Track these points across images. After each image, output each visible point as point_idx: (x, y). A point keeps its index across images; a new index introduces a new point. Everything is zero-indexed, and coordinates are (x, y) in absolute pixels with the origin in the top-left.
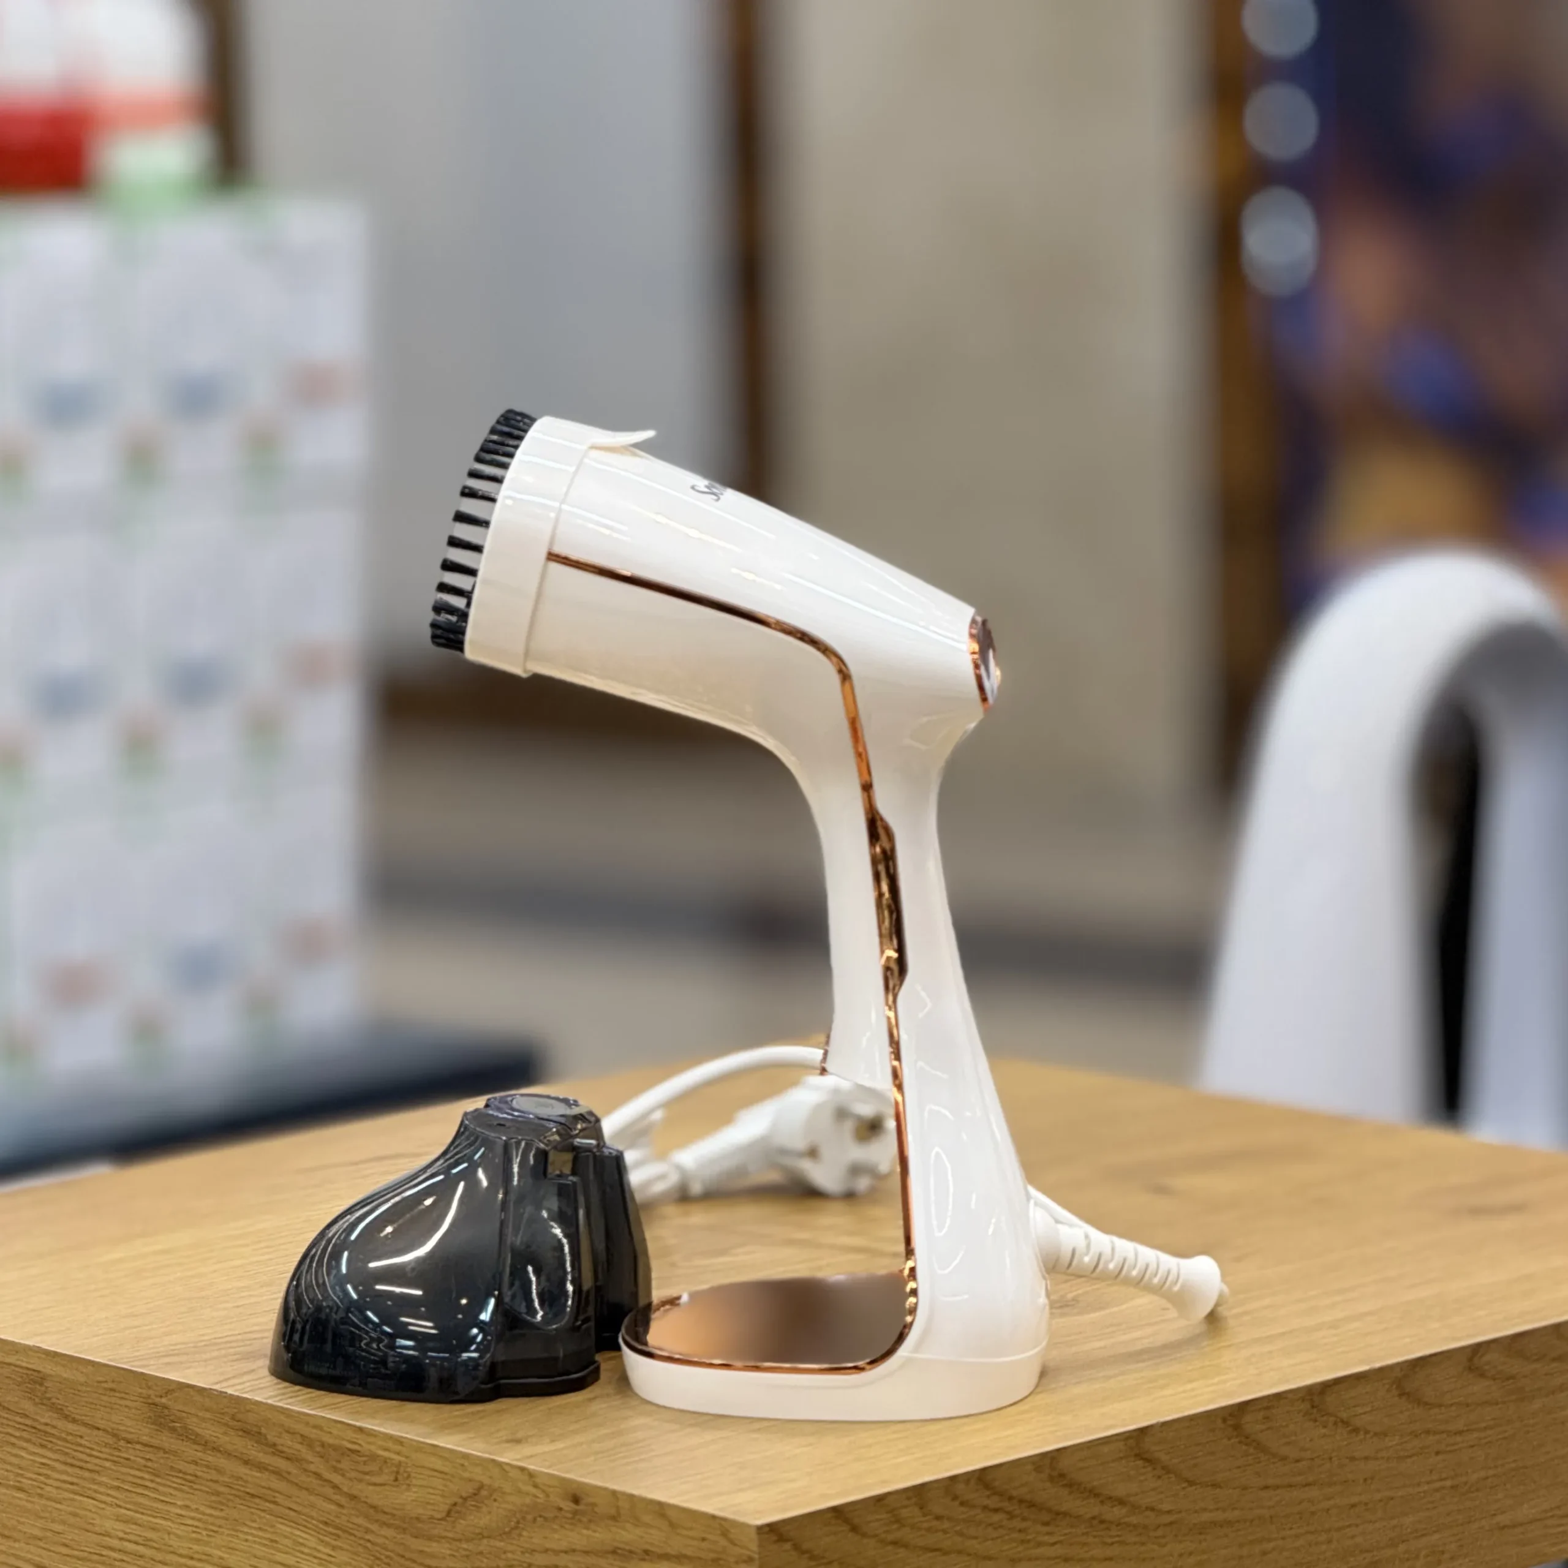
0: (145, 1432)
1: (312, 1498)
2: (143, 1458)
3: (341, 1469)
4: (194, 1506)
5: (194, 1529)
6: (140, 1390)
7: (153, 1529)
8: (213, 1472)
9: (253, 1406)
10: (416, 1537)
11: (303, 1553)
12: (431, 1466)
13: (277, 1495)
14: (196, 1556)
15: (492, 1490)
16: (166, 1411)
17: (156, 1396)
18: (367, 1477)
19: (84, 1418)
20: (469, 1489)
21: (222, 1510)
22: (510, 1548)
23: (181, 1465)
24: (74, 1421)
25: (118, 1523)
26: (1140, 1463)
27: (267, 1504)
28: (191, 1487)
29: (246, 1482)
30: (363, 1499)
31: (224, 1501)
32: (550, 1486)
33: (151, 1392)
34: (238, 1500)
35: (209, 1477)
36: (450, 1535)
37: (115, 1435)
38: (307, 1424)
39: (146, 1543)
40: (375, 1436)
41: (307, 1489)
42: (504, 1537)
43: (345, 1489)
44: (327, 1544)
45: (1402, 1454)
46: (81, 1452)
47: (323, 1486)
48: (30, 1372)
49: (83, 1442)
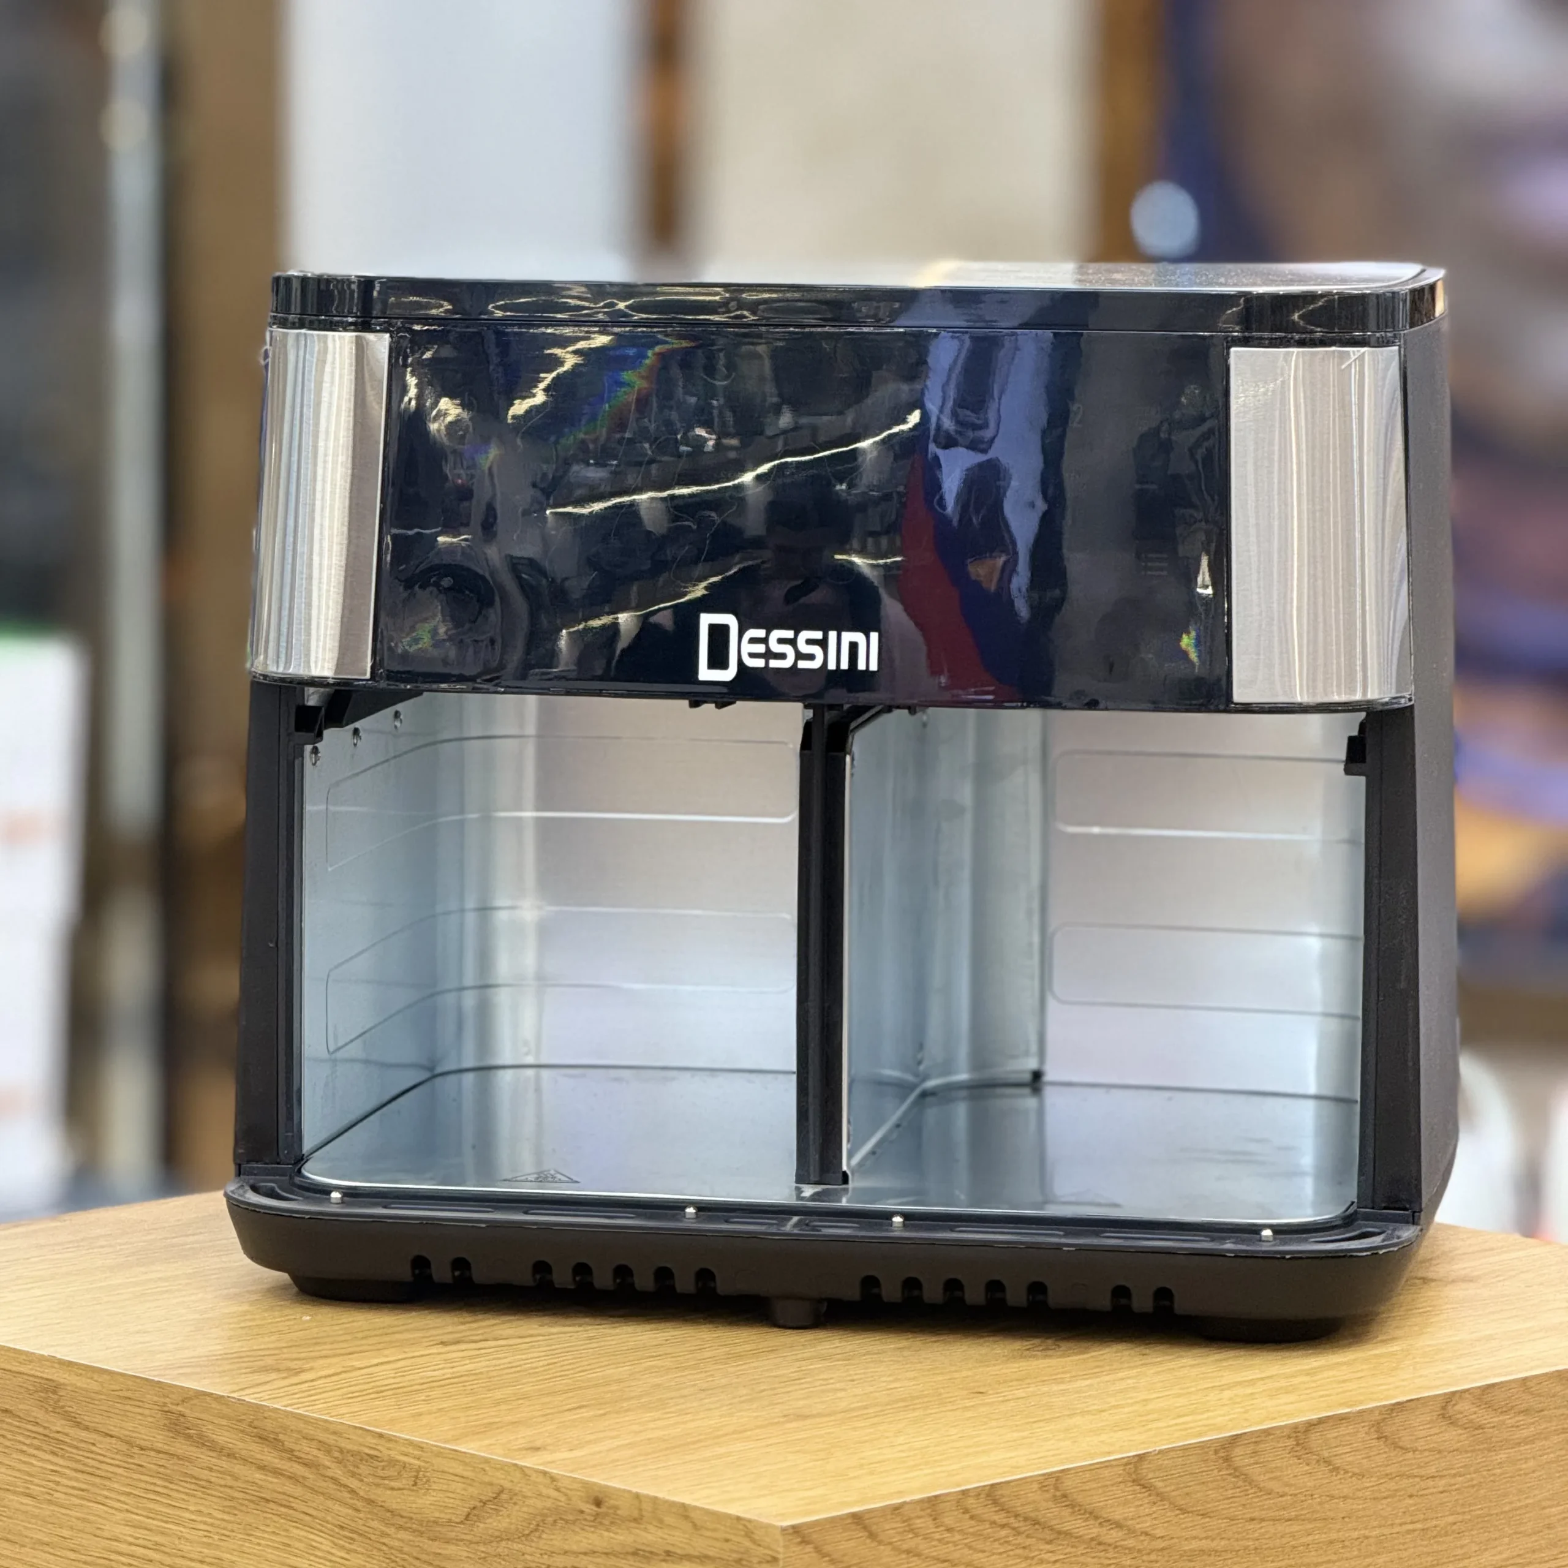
0: (159, 1439)
1: (329, 1503)
2: (155, 1464)
3: (360, 1475)
4: (206, 1511)
5: (205, 1533)
6: (156, 1399)
7: (163, 1533)
8: (229, 1478)
9: (270, 1413)
10: (432, 1540)
11: (316, 1556)
12: (451, 1471)
13: (291, 1499)
14: (208, 1560)
15: (513, 1494)
16: (182, 1419)
17: (172, 1404)
18: (386, 1482)
19: (97, 1425)
20: (489, 1493)
21: (235, 1515)
22: (528, 1550)
23: (196, 1472)
24: (87, 1428)
25: (127, 1528)
26: (1138, 1487)
27: (283, 1510)
28: (203, 1493)
29: (261, 1487)
30: (380, 1504)
31: (238, 1506)
32: (571, 1490)
33: (167, 1400)
34: (252, 1506)
35: (223, 1482)
36: (468, 1537)
37: (127, 1442)
38: (326, 1430)
39: (157, 1547)
40: (396, 1442)
41: (323, 1494)
42: (523, 1538)
43: (362, 1493)
44: (342, 1547)
45: (1377, 1495)
46: (93, 1459)
47: (341, 1491)
48: (43, 1382)
49: (94, 1448)
